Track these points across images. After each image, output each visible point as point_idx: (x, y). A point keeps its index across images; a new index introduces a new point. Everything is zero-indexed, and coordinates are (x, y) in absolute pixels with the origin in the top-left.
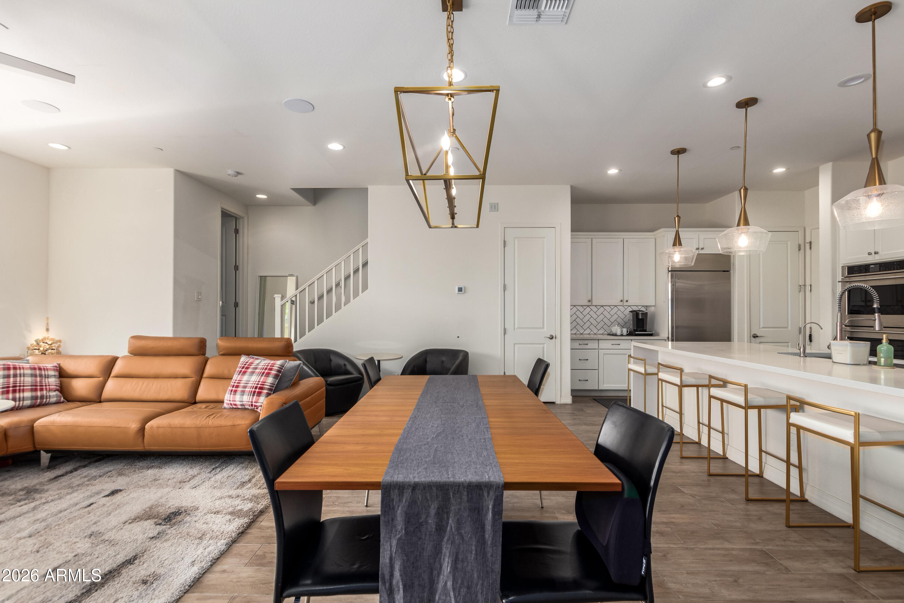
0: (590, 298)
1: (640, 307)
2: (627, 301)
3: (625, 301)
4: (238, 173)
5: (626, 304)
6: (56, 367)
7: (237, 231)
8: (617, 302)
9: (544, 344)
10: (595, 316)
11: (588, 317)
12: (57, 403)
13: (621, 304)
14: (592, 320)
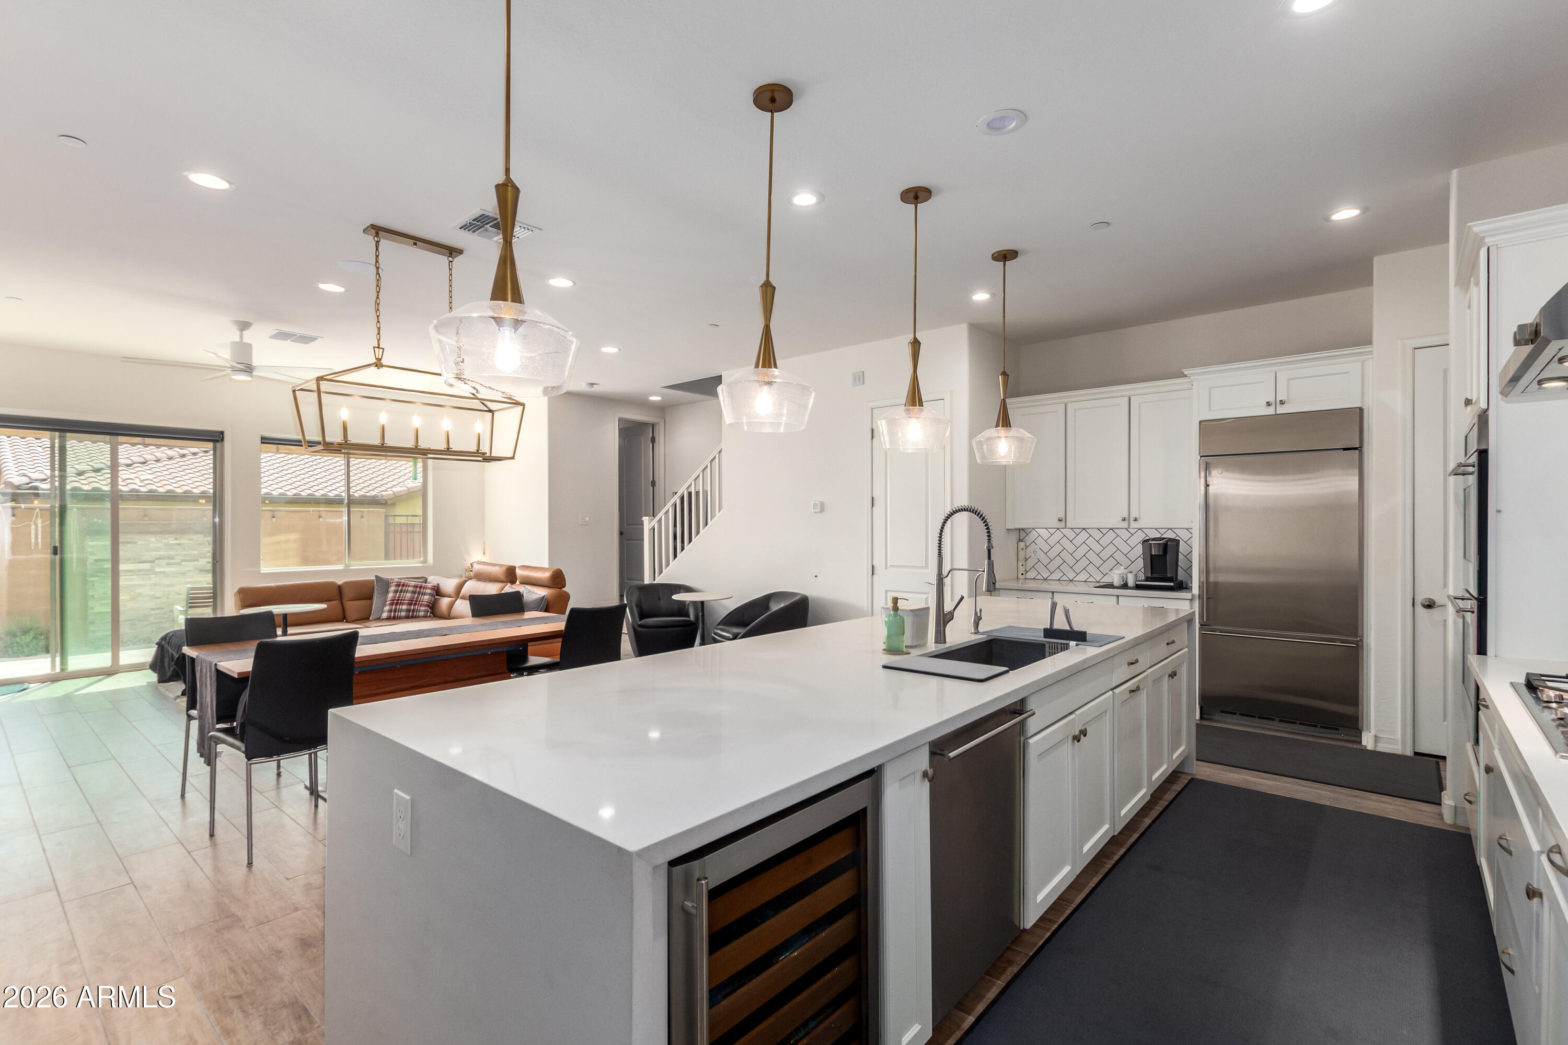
0: (1062, 515)
1: (1162, 531)
2: (1136, 520)
3: (1132, 519)
4: (592, 384)
5: (1133, 524)
6: (435, 587)
7: (653, 440)
8: (1115, 522)
9: (928, 593)
10: (1098, 548)
11: (1084, 549)
12: (425, 617)
13: (1125, 525)
14: (1091, 555)
